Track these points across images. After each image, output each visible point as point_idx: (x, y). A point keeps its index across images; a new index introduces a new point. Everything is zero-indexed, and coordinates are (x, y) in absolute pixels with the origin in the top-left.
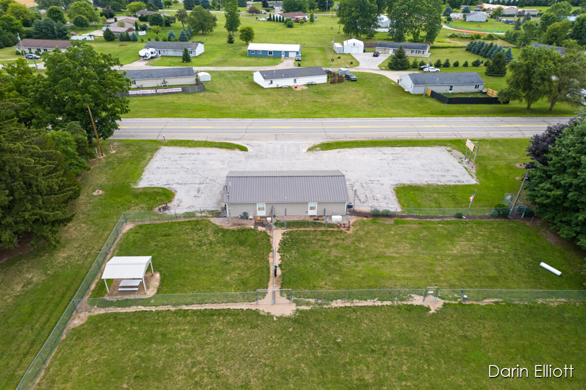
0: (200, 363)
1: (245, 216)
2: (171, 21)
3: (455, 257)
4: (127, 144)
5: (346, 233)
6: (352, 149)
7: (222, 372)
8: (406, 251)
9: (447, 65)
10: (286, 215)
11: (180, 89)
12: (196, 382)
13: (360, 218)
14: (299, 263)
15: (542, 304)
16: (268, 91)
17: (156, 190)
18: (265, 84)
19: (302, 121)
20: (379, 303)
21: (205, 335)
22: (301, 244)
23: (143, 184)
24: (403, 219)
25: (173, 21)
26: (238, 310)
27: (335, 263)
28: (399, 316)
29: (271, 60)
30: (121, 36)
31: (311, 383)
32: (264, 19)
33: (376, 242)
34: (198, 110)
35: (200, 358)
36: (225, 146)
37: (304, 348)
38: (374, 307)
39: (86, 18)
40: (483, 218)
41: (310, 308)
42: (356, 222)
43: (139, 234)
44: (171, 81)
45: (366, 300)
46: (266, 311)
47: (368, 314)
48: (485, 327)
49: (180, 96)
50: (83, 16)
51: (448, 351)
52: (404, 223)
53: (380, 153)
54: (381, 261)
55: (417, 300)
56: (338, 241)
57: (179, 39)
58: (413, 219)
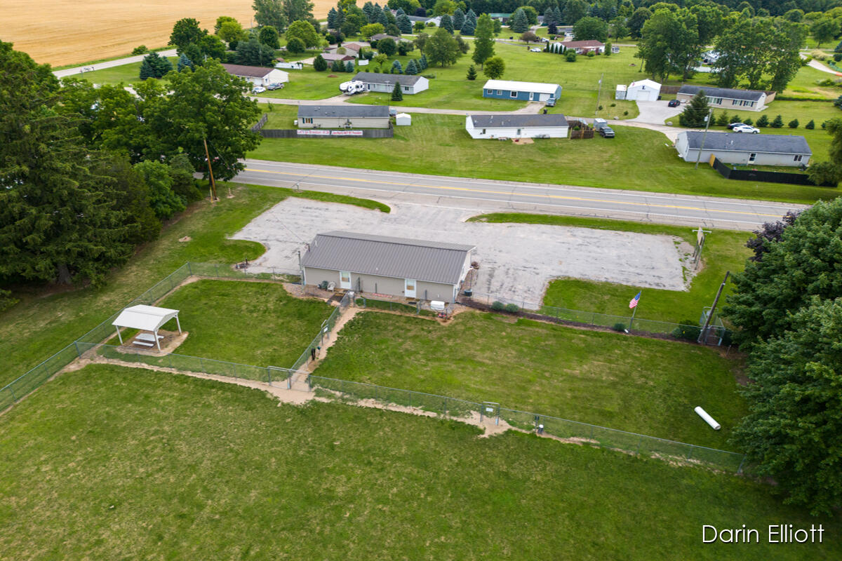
0: (163, 432)
1: (324, 287)
2: (407, 48)
3: (572, 378)
4: (252, 190)
5: (439, 324)
6: (532, 225)
7: (179, 447)
8: (506, 359)
9: (777, 124)
10: (376, 293)
11: (361, 133)
12: (145, 451)
13: (471, 310)
14: (354, 350)
15: (658, 460)
16: (477, 142)
17: (247, 244)
18: (475, 133)
19: (491, 183)
20: (419, 412)
21: (190, 405)
22: (372, 328)
23: (239, 236)
24: (533, 320)
25: (411, 49)
26: (245, 387)
27: (401, 357)
28: (434, 432)
29: (512, 104)
30: (335, 65)
31: (268, 481)
32: (538, 50)
33: (472, 341)
34: (366, 159)
35: (166, 428)
36: (366, 204)
37: (289, 443)
38: (411, 415)
39: (303, 42)
40: (654, 337)
41: (329, 401)
42: (462, 313)
43: (196, 290)
44: (356, 122)
45: (406, 406)
46: (275, 395)
47: (396, 422)
48: (544, 469)
49: (358, 141)
50: (299, 39)
51: (468, 484)
52: (530, 325)
53: (569, 234)
54: (462, 365)
55: (474, 419)
56: (422, 332)
57: (406, 71)
58: (547, 323)
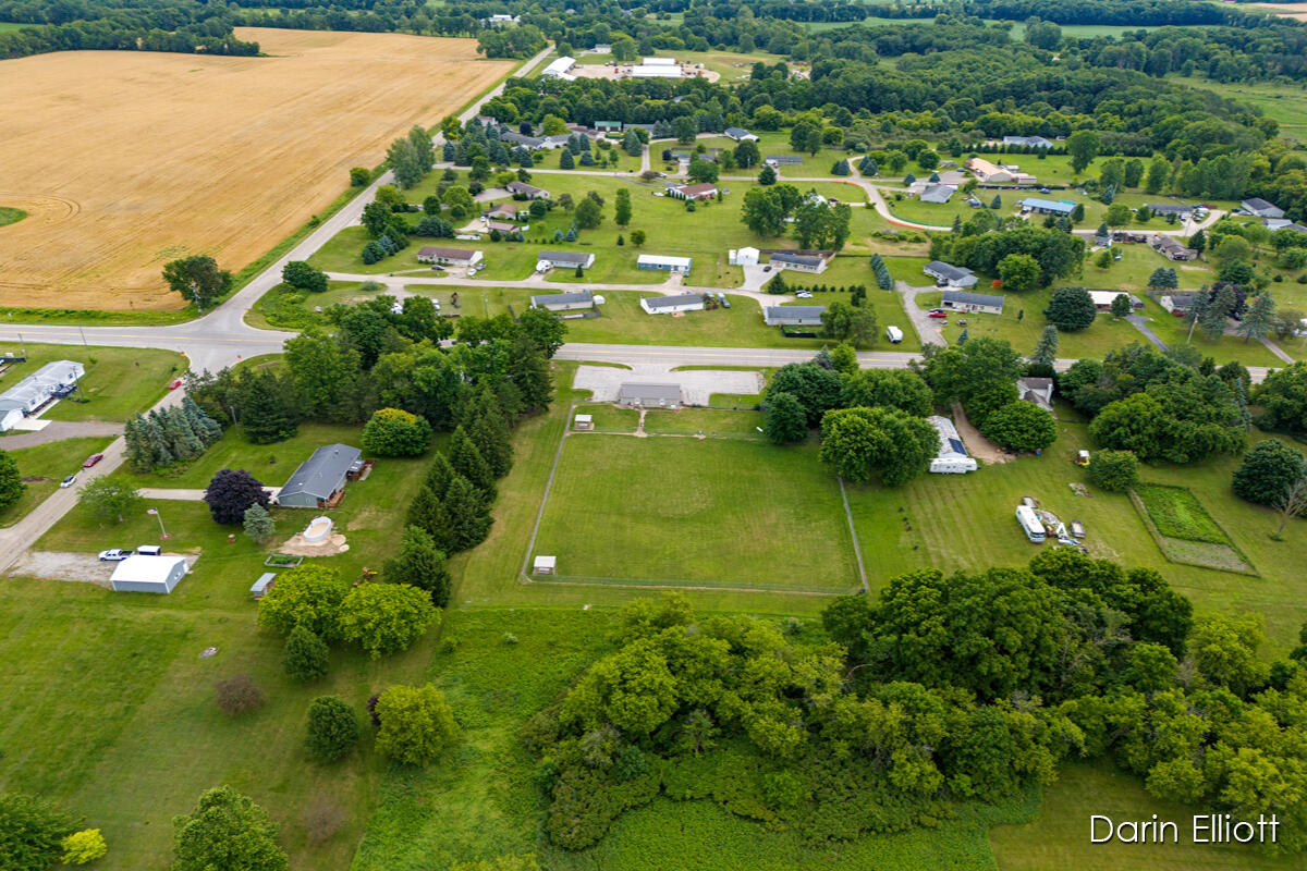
1: (629, 404)
3: (722, 424)
4: (560, 363)
5: (676, 413)
6: (698, 371)
8: (701, 420)
9: (824, 290)
10: (649, 404)
11: (581, 315)
13: (685, 408)
14: (653, 422)
16: (651, 318)
17: (582, 390)
18: (650, 311)
19: (671, 348)
22: (655, 415)
23: (574, 387)
24: (707, 409)
26: (624, 435)
27: (668, 422)
28: (686, 440)
30: (507, 235)
32: (661, 195)
33: (688, 416)
38: (679, 437)
40: (746, 411)
41: (653, 436)
42: (682, 409)
44: (573, 305)
45: (676, 435)
47: (675, 439)
49: (582, 321)
51: (698, 449)
53: (714, 374)
54: (688, 423)
55: (695, 436)
58: (711, 410)
